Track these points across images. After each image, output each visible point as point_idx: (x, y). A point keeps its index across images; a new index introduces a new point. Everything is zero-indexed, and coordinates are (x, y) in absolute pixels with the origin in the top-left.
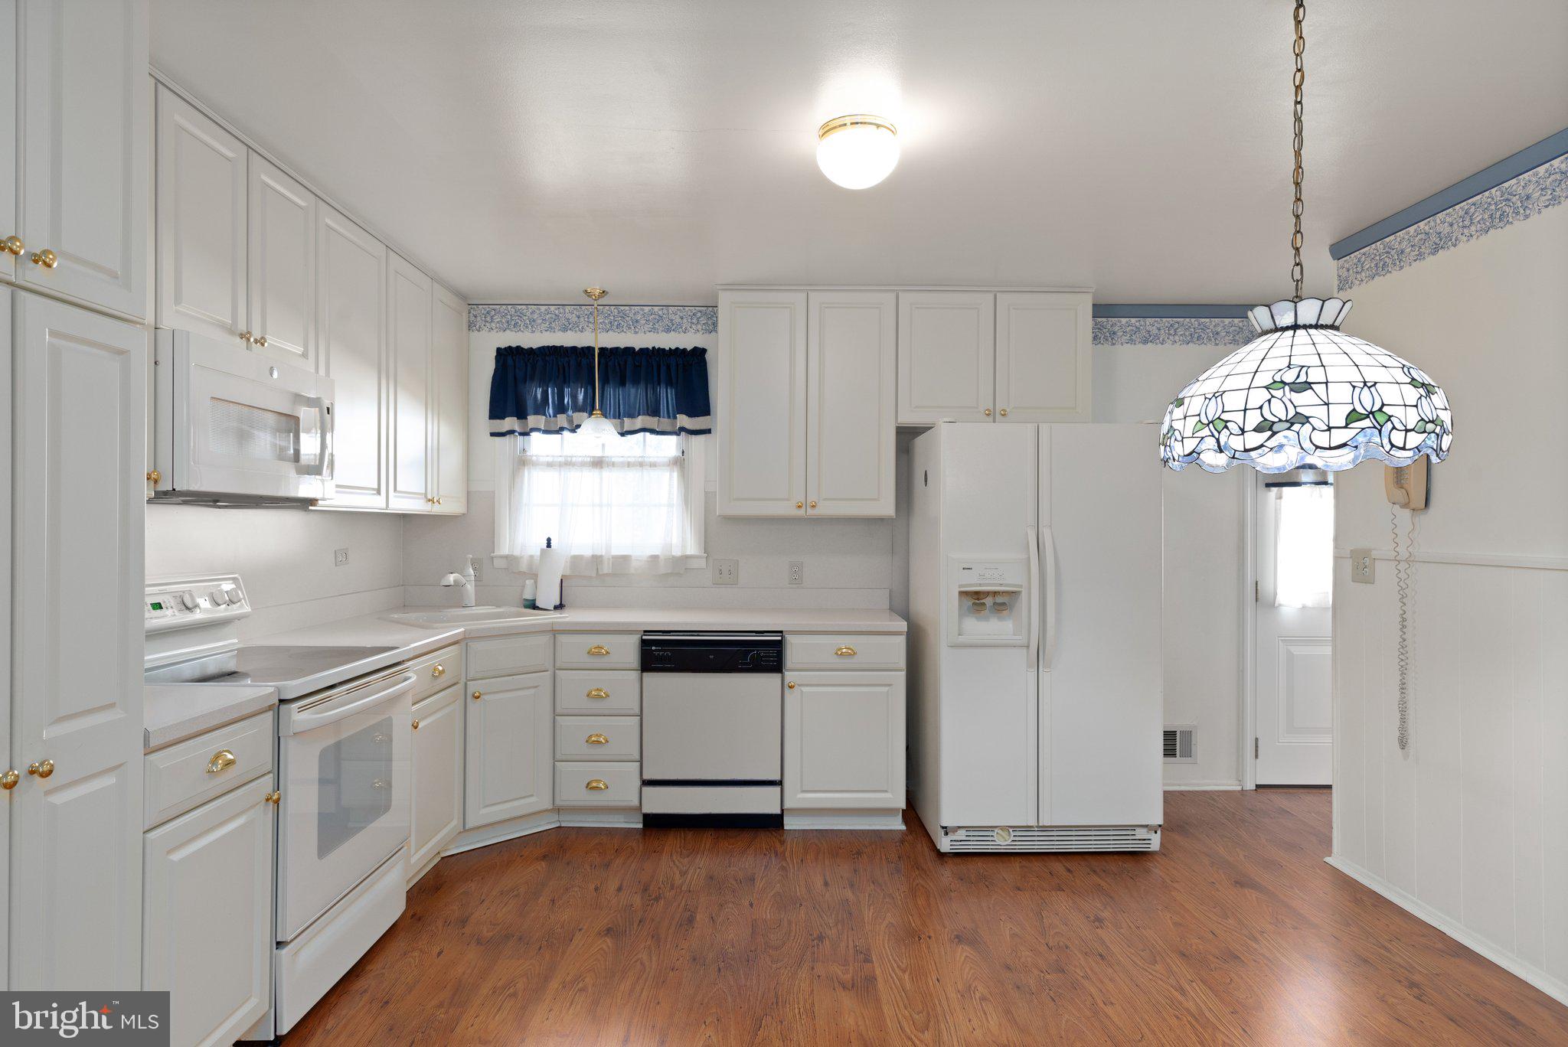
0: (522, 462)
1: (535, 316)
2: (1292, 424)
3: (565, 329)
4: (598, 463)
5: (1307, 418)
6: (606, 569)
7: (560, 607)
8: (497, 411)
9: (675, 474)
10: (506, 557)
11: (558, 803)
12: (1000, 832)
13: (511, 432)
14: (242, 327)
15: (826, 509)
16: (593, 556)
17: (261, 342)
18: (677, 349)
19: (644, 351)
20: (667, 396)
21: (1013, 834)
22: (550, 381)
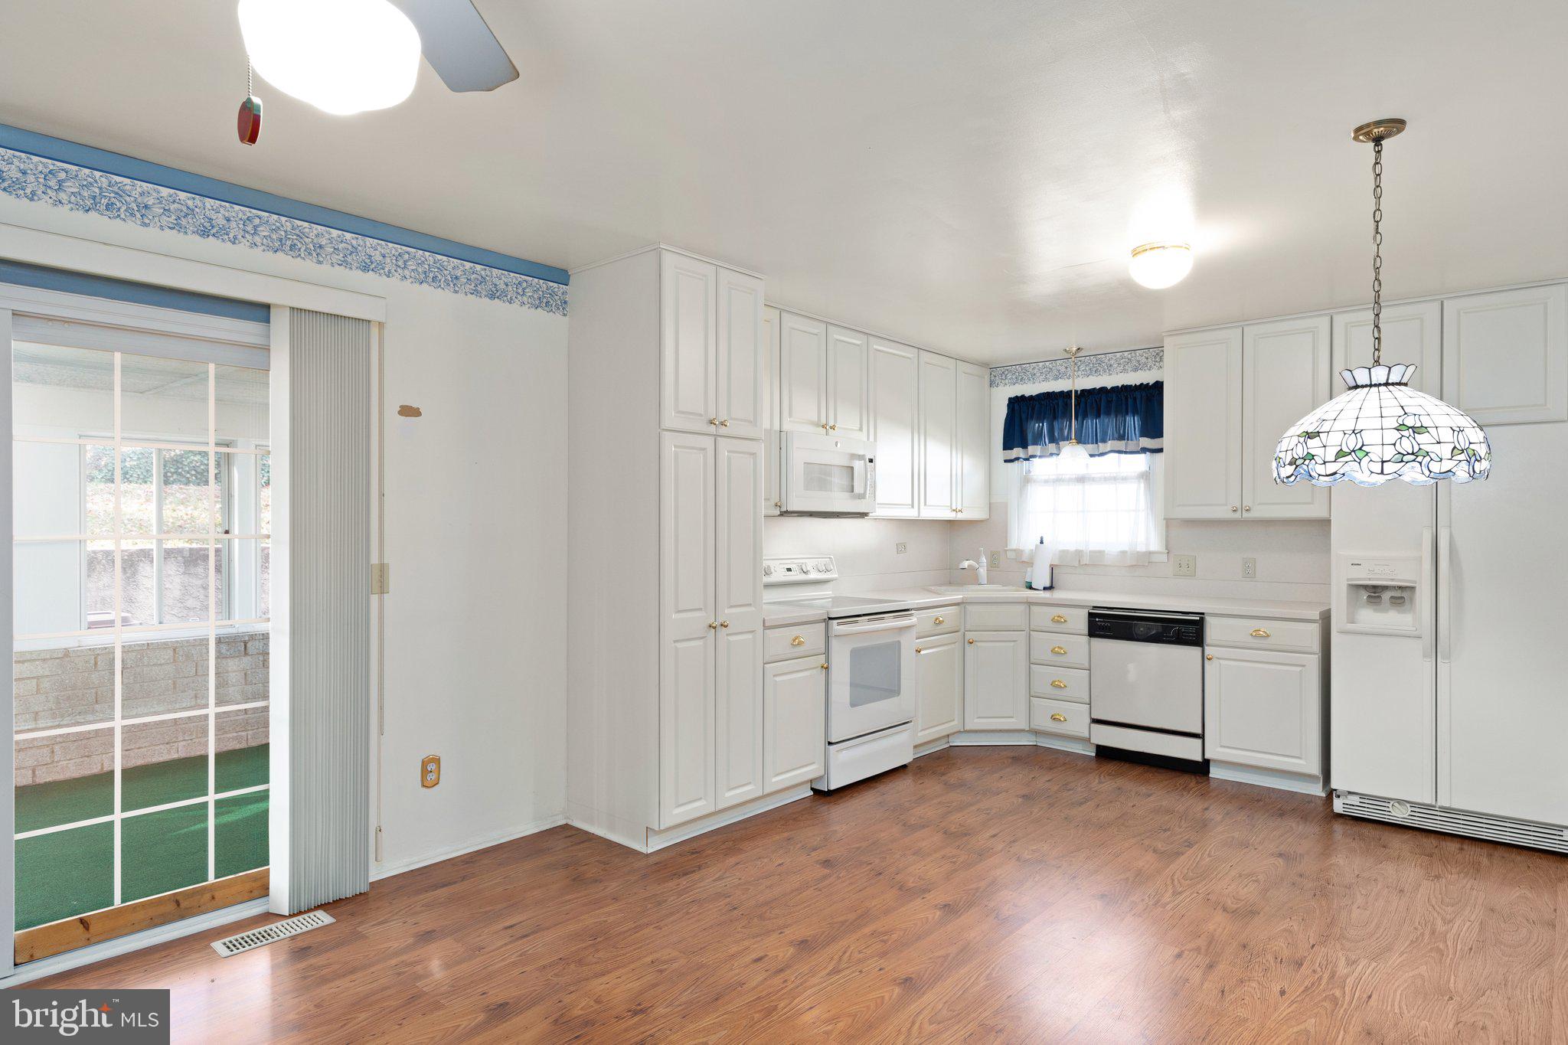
0: (1026, 480)
1: (1035, 371)
2: (1305, 460)
3: (1056, 378)
4: (1081, 480)
5: (1313, 456)
6: (1086, 560)
7: (1051, 588)
8: (1008, 445)
9: (1142, 485)
10: (1015, 550)
11: (1032, 726)
12: (1396, 804)
13: (1017, 459)
14: (823, 421)
15: (1258, 513)
16: (1076, 551)
17: (833, 428)
18: (1142, 384)
19: (1115, 389)
20: (1133, 422)
21: (1410, 809)
22: (1044, 419)
